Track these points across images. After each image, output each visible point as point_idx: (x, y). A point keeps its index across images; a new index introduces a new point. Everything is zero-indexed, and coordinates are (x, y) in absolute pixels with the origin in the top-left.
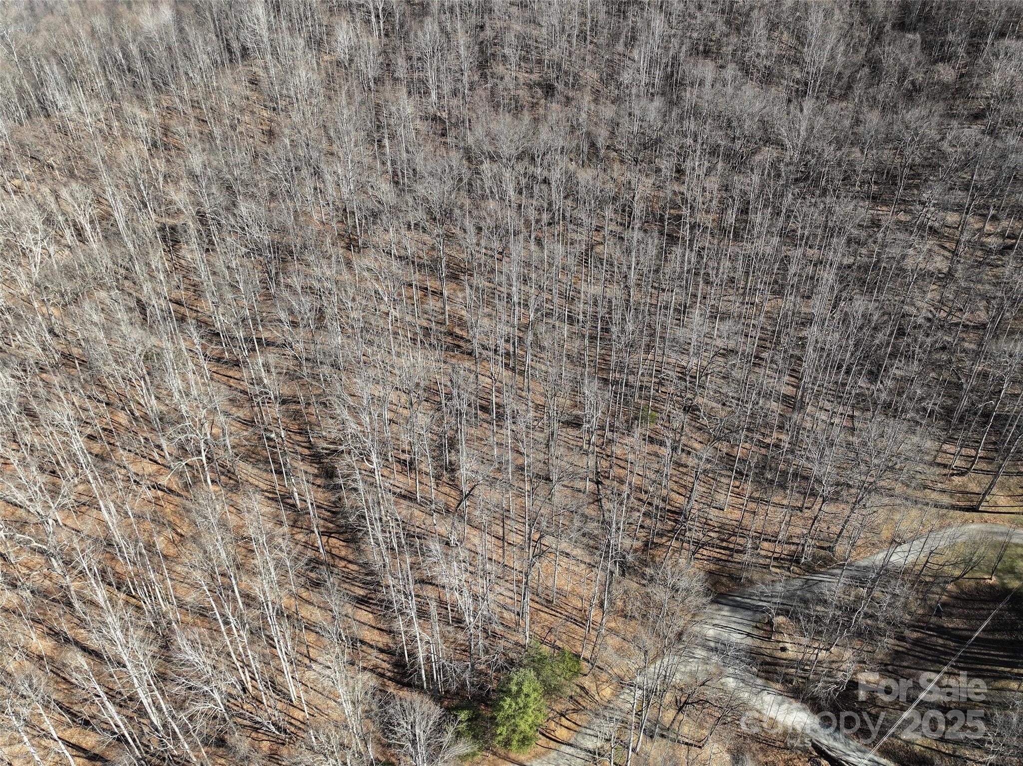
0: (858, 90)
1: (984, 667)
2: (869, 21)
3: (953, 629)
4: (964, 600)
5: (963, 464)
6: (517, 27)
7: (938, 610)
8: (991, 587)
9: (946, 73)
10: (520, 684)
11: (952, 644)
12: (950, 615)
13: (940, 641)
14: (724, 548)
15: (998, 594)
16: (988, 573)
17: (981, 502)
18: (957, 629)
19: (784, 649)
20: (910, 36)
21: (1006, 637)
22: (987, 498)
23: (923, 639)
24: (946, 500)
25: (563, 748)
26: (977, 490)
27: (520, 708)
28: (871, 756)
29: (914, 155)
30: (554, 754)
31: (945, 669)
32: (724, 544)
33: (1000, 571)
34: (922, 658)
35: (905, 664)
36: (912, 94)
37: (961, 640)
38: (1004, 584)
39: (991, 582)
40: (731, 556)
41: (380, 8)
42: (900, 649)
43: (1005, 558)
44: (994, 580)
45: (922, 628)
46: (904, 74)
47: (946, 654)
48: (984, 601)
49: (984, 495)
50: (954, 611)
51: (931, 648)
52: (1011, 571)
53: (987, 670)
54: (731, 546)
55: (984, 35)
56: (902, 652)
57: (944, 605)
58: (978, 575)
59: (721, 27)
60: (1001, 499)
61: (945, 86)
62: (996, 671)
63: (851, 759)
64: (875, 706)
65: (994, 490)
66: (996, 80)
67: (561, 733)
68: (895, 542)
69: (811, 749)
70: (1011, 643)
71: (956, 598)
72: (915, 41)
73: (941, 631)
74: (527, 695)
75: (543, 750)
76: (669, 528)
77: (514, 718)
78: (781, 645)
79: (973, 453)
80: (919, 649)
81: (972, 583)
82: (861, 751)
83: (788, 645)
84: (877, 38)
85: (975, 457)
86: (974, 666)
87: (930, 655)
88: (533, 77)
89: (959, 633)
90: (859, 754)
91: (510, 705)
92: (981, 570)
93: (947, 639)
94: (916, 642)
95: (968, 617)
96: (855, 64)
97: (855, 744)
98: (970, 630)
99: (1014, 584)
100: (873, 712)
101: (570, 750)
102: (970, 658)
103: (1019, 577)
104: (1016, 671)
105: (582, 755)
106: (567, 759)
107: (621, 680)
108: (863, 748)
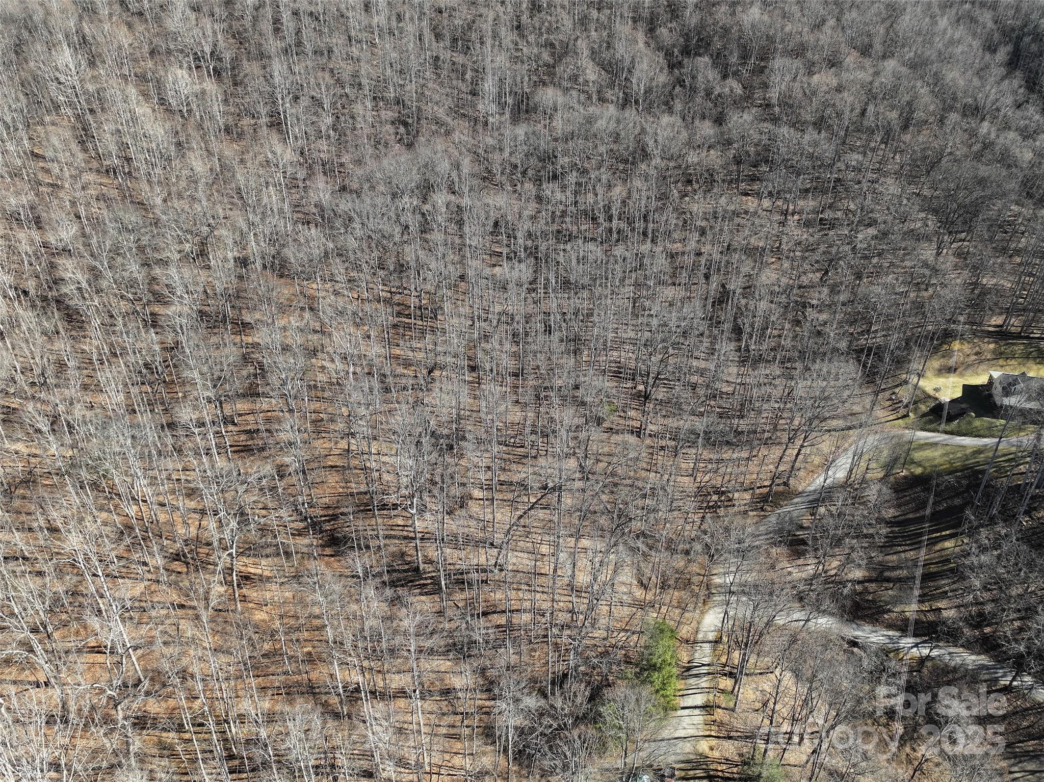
1: (924, 538)
3: (892, 518)
8: (905, 477)
10: (660, 656)
11: (897, 529)
15: (912, 481)
16: (898, 468)
17: (867, 419)
19: (790, 573)
25: (679, 713)
28: (883, 633)
30: (676, 721)
31: (902, 549)
37: (902, 524)
38: (912, 473)
39: (903, 474)
40: (715, 512)
44: (905, 472)
47: (895, 537)
48: (905, 490)
50: (888, 504)
52: (913, 462)
53: (926, 540)
60: (879, 412)
62: (932, 538)
63: (871, 640)
64: (870, 593)
68: (826, 465)
69: (843, 643)
73: (886, 522)
78: (785, 571)
81: (892, 479)
82: (874, 632)
83: (790, 569)
86: (916, 540)
89: (897, 519)
90: (875, 634)
93: (892, 527)
95: (899, 506)
97: (868, 628)
98: (904, 515)
99: (919, 471)
100: (870, 598)
101: (687, 712)
102: (913, 535)
103: (919, 464)
104: (944, 533)
105: (697, 712)
106: (687, 720)
107: (687, 641)
108: (874, 629)
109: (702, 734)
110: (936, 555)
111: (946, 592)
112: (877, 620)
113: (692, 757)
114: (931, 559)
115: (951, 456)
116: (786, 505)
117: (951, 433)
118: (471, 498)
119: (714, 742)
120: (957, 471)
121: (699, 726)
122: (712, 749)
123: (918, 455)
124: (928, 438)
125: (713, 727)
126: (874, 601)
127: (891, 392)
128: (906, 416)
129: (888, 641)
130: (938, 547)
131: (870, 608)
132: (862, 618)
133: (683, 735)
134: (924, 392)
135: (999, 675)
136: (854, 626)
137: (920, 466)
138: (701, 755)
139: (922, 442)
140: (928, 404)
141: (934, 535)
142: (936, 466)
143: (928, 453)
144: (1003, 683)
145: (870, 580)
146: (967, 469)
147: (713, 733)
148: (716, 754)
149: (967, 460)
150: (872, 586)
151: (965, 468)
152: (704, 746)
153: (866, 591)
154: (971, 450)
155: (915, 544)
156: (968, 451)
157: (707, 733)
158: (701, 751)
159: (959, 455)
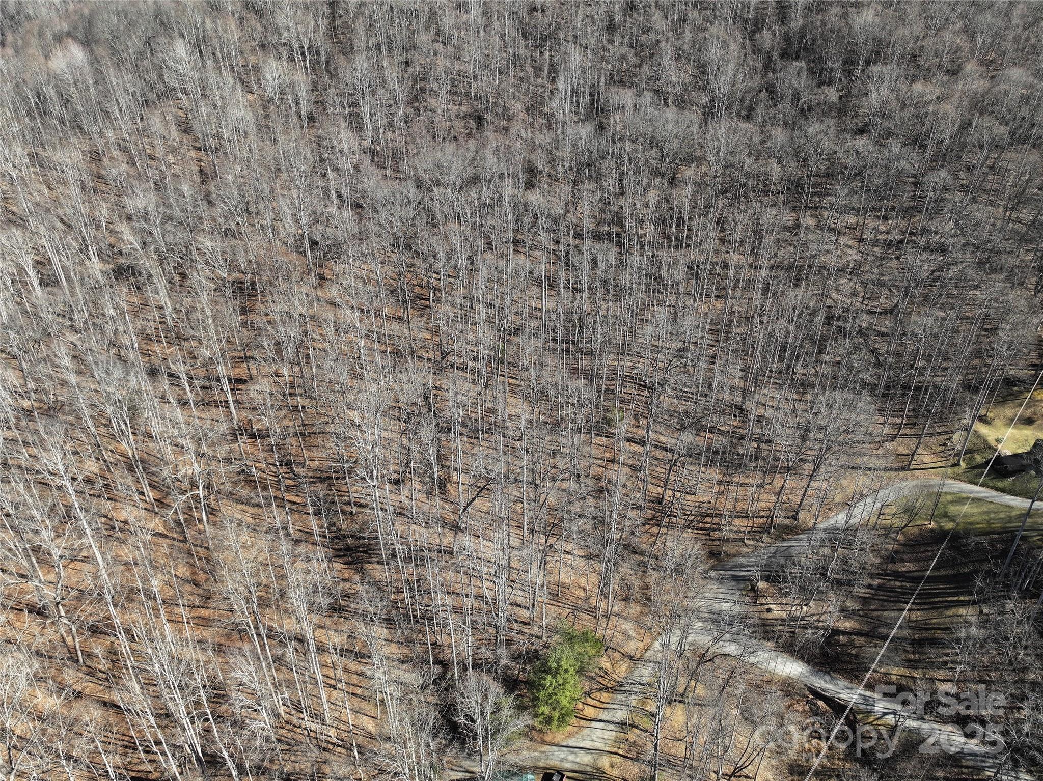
0: (760, 111)
1: (937, 600)
2: (760, 51)
3: (906, 572)
4: (913, 546)
5: (892, 431)
6: (442, 63)
7: (893, 558)
8: (932, 531)
9: (832, 94)
10: (558, 661)
11: (908, 585)
12: (902, 561)
13: (898, 584)
14: (701, 529)
15: (939, 536)
16: (927, 520)
17: (910, 462)
18: (910, 572)
19: (769, 610)
20: (796, 63)
21: (950, 572)
22: (915, 458)
23: (884, 584)
24: (881, 463)
25: (594, 724)
26: (905, 452)
27: (559, 685)
28: (859, 691)
29: (818, 165)
30: (587, 731)
31: (908, 607)
32: (701, 525)
33: (936, 516)
34: (885, 601)
35: (872, 607)
36: (805, 112)
37: (916, 580)
38: (941, 527)
39: (931, 527)
40: (709, 535)
41: (306, 47)
42: (867, 595)
43: (940, 505)
44: (933, 525)
45: (881, 575)
46: (796, 97)
47: (904, 594)
48: (928, 544)
49: (913, 455)
50: (905, 557)
51: (892, 590)
52: (945, 515)
53: (939, 602)
54: (708, 526)
55: (854, 63)
56: (869, 598)
57: (896, 552)
58: (919, 523)
59: (632, 59)
60: (925, 457)
61: (831, 106)
62: (947, 602)
63: (842, 696)
64: (854, 647)
65: (919, 451)
66: (874, 100)
67: (589, 712)
68: (848, 504)
69: (807, 693)
70: (955, 576)
71: (904, 545)
72: (802, 68)
73: (897, 575)
74: (566, 671)
75: (576, 729)
76: (650, 516)
77: (556, 695)
78: (766, 607)
79: (898, 421)
80: (881, 593)
81: (916, 530)
82: (848, 688)
83: (772, 606)
84: (768, 66)
85: (901, 424)
86: (928, 601)
87: (891, 597)
88: (464, 108)
89: (911, 574)
90: (848, 691)
91: (551, 683)
92: (922, 518)
93: (903, 581)
94: (880, 587)
95: (917, 560)
96: (754, 89)
97: (843, 683)
98: (921, 571)
99: (949, 526)
100: (854, 652)
101: (600, 725)
102: (926, 594)
103: (952, 519)
104: (962, 598)
105: (612, 727)
106: (599, 733)
107: (631, 658)
108: (850, 685)
109: (607, 749)
110: (947, 620)
111: (946, 663)
112: (856, 677)
113: (588, 769)
114: (939, 624)
115: (992, 516)
116: (789, 539)
117: (1003, 491)
118: (450, 481)
119: (617, 760)
120: (993, 533)
121: (608, 742)
122: (612, 766)
123: (953, 509)
124: (972, 492)
125: (622, 746)
126: (857, 656)
127: (946, 437)
128: (957, 465)
129: (861, 701)
130: (950, 612)
131: (850, 663)
132: (839, 671)
133: (588, 747)
134: (985, 441)
135: (988, 764)
136: (827, 678)
137: (953, 520)
138: (598, 769)
139: (964, 495)
140: (986, 455)
141: (950, 599)
142: (971, 524)
143: (966, 509)
144: (988, 773)
145: (859, 634)
146: (1007, 532)
147: (620, 752)
148: (615, 772)
149: (1010, 522)
150: (859, 640)
151: (1005, 531)
152: (605, 762)
153: (852, 644)
154: (1018, 513)
155: (925, 604)
156: (1014, 513)
157: (614, 750)
158: (600, 765)
159: (1002, 516)
